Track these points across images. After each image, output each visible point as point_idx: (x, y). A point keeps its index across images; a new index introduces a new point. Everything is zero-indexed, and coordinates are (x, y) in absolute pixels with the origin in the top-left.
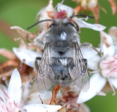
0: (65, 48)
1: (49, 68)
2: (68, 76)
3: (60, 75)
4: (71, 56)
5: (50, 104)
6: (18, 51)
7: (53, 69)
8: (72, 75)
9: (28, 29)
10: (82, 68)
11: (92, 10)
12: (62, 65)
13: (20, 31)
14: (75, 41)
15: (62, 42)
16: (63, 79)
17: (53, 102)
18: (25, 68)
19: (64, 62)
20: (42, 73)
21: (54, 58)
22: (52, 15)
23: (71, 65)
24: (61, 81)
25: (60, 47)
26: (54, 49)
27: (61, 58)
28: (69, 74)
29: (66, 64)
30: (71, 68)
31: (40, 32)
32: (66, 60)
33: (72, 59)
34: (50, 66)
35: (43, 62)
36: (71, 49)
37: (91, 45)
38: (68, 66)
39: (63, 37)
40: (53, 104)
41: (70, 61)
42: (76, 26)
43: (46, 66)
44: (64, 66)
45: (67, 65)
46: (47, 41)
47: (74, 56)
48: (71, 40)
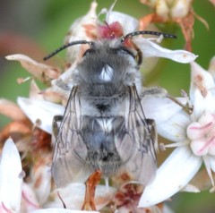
0: (110, 98)
1: (77, 137)
2: (115, 154)
3: (98, 151)
4: (121, 114)
5: (83, 209)
6: (28, 103)
7: (84, 140)
8: (121, 152)
9: (45, 59)
10: (142, 138)
11: (179, 21)
12: (101, 131)
13: (28, 63)
14: (130, 84)
15: (102, 86)
16: (105, 159)
17: (88, 206)
18: (41, 138)
19: (107, 126)
20: (63, 147)
21: (86, 117)
22: (94, 31)
23: (120, 131)
24: (100, 163)
25: (98, 96)
26: (87, 100)
27: (101, 118)
28: (115, 149)
29: (110, 128)
30: (119, 137)
31: (69, 66)
32: (110, 122)
33: (122, 118)
34: (79, 133)
35: (66, 126)
36: (121, 99)
37: (165, 92)
38: (113, 133)
39: (106, 75)
40: (87, 210)
41: (117, 123)
42: (135, 53)
43: (70, 132)
44: (107, 134)
45: (112, 131)
46: (76, 84)
47: (126, 114)
48: (121, 82)
